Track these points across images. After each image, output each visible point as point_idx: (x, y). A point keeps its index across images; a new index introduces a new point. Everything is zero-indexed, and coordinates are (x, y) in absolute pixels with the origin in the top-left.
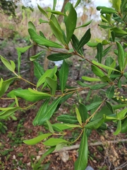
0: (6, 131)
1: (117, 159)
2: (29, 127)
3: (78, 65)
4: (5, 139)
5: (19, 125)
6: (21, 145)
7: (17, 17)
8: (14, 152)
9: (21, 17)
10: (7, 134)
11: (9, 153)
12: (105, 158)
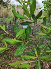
0: (3, 55)
1: (49, 67)
2: (12, 53)
3: (33, 28)
4: (2, 58)
5: (8, 52)
6: (9, 61)
7: (8, 9)
8: (6, 64)
9: (10, 9)
10: (3, 56)
11: (4, 64)
12: (43, 67)
